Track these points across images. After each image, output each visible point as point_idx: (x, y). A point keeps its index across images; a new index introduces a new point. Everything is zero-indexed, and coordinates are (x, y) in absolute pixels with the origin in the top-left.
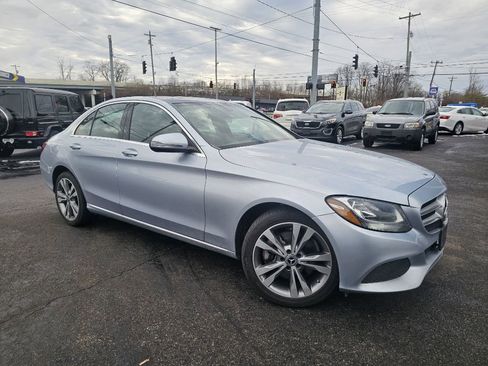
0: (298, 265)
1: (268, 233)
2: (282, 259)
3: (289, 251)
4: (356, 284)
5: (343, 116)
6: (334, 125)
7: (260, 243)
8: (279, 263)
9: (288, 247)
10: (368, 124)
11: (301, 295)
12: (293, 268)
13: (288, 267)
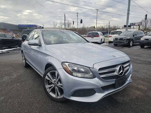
0: (57, 87)
1: (49, 74)
2: (53, 84)
3: (55, 81)
4: (69, 96)
5: (134, 36)
6: (129, 40)
7: (47, 77)
8: (52, 85)
9: (54, 80)
10: (142, 39)
11: (58, 97)
12: (56, 87)
13: (55, 87)
